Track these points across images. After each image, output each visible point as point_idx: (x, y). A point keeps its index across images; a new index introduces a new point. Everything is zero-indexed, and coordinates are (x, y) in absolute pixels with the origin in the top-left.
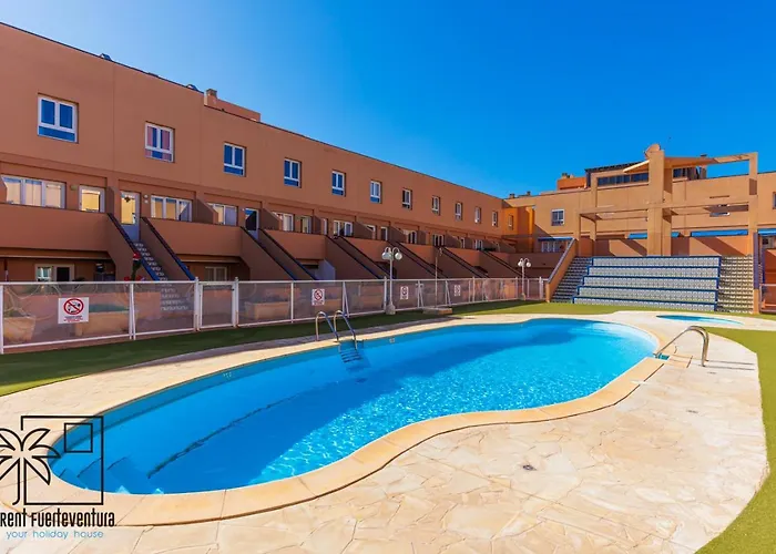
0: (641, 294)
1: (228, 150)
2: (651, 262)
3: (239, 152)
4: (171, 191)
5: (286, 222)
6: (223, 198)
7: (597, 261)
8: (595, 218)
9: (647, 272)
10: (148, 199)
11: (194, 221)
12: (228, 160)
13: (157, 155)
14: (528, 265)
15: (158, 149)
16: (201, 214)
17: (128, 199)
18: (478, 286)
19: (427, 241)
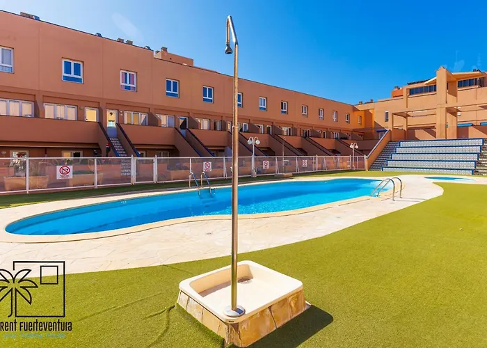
0: (426, 164)
1: (169, 83)
2: (437, 143)
3: (175, 84)
4: (135, 108)
5: (205, 124)
6: (165, 111)
7: (402, 144)
8: (406, 116)
9: (433, 150)
10: (123, 113)
11: (149, 125)
12: (169, 89)
13: (127, 88)
14: (357, 147)
15: (128, 85)
16: (153, 121)
17: (111, 114)
18: (328, 160)
19: (298, 134)
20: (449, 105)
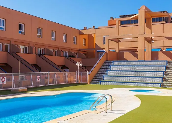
0: (131, 79)
2: (139, 63)
7: (115, 63)
8: (118, 41)
9: (136, 69)
14: (81, 65)
18: (58, 76)
19: (34, 52)
20: (147, 35)
